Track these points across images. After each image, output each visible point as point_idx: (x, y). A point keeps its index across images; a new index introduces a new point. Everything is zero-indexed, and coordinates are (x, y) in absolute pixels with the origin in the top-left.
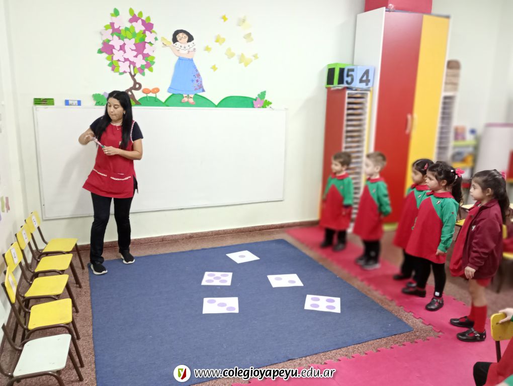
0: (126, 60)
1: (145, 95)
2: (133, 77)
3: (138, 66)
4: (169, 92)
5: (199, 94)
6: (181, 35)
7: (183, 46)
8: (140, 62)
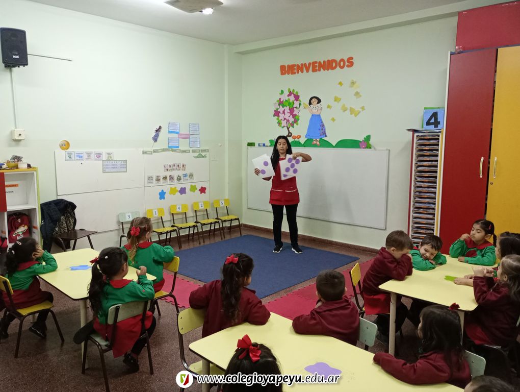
0: (285, 119)
1: (293, 140)
2: (288, 129)
3: (291, 122)
4: (306, 137)
5: (323, 138)
6: (313, 100)
7: (314, 107)
8: (291, 120)
